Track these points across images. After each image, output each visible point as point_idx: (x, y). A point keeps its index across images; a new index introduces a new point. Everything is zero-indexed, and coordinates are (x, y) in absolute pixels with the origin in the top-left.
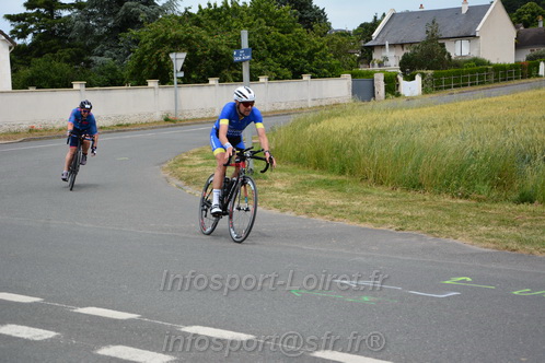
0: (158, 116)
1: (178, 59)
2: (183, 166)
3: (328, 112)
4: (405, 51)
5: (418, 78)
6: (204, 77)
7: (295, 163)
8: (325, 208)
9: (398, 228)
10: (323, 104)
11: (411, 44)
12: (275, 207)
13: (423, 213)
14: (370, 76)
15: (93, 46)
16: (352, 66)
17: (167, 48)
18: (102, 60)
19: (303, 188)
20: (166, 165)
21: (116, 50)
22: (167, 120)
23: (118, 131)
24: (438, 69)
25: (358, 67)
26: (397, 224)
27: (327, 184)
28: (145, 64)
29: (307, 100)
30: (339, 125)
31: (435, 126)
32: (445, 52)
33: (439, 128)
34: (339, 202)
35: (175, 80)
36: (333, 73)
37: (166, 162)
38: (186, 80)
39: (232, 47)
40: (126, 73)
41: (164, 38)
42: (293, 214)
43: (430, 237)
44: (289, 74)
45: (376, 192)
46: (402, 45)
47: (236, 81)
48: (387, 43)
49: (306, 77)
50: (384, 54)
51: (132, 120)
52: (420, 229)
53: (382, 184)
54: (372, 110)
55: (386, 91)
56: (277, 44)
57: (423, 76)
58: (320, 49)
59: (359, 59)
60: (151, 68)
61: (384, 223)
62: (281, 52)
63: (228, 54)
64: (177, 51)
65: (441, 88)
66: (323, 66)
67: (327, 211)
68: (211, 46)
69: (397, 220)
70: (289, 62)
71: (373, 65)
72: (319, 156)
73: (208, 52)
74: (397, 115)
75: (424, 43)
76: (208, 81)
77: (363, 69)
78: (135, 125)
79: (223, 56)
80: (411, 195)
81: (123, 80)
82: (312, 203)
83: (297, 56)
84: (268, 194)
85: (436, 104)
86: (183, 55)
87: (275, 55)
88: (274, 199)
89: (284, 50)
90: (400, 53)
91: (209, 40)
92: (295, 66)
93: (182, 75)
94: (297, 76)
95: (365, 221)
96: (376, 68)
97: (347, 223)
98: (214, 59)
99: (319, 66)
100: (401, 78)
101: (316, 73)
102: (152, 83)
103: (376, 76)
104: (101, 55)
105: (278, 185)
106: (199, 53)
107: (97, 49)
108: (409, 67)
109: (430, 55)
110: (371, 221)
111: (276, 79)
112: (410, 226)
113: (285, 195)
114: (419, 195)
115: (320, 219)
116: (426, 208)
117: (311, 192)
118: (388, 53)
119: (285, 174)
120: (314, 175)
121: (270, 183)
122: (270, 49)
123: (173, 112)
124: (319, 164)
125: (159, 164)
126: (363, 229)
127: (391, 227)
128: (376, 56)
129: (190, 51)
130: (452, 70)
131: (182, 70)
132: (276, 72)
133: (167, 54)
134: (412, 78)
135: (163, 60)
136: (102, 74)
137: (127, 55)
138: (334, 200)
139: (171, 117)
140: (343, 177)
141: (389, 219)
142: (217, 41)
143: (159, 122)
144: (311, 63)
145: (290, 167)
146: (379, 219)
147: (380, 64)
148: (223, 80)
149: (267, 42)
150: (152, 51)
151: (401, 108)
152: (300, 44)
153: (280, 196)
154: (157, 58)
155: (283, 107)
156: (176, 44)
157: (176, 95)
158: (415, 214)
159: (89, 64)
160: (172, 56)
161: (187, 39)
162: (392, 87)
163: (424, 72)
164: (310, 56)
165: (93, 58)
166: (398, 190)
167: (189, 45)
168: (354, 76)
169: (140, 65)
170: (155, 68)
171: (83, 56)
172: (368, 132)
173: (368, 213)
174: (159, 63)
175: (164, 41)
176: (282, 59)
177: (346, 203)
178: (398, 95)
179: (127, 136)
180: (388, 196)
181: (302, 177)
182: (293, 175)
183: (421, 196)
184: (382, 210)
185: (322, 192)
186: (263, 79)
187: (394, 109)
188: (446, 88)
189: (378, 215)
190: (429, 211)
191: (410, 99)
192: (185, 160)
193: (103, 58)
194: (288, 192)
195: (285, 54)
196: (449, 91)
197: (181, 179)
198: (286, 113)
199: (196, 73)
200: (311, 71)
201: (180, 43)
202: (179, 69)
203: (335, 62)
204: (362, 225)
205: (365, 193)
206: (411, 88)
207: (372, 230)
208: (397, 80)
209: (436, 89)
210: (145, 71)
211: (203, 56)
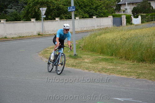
0: (35, 33)
1: (43, 10)
2: (47, 53)
3: (104, 31)
4: (134, 6)
5: (140, 17)
6: (53, 17)
7: (92, 51)
8: (106, 69)
9: (137, 77)
10: (101, 28)
11: (137, 3)
12: (86, 69)
13: (146, 71)
14: (120, 16)
15: (8, 5)
16: (113, 13)
17: (38, 6)
18: (11, 11)
19: (97, 61)
20: (40, 53)
21: (17, 6)
22: (39, 35)
23: (19, 39)
24: (148, 13)
25: (115, 13)
26: (136, 76)
27: (106, 60)
28: (30, 12)
29: (95, 26)
30: (109, 36)
31: (149, 36)
32: (150, 6)
33: (150, 37)
34: (112, 67)
35: (42, 19)
36: (105, 15)
37: (40, 52)
38: (46, 19)
39: (65, 5)
40: (21, 16)
41: (37, 2)
42: (94, 72)
43: (150, 81)
44: (88, 16)
45: (126, 63)
46: (133, 4)
47: (66, 19)
48: (127, 3)
49: (94, 17)
50: (125, 7)
51: (25, 35)
52: (146, 78)
53: (128, 60)
54: (122, 30)
55: (127, 22)
56: (83, 4)
57: (142, 16)
58: (100, 6)
59: (115, 9)
60: (32, 14)
61: (131, 75)
62: (84, 7)
63: (63, 8)
64: (43, 7)
65: (149, 21)
66: (101, 13)
67: (107, 71)
68: (56, 5)
69: (136, 74)
70: (88, 11)
71: (121, 12)
72: (102, 49)
73: (55, 7)
74: (132, 32)
75: (142, 3)
76: (55, 19)
77: (117, 13)
78: (26, 37)
79: (61, 9)
80: (141, 64)
81: (20, 18)
82: (101, 68)
83: (91, 9)
84: (83, 64)
85: (148, 27)
86: (45, 9)
87: (82, 8)
88: (85, 66)
89: (85, 6)
90: (132, 7)
91: (56, 2)
92: (90, 13)
93: (45, 16)
94: (91, 16)
95: (123, 74)
96: (122, 13)
97: (116, 75)
98: (58, 10)
99: (99, 13)
100: (132, 17)
101: (98, 15)
102: (33, 20)
103: (122, 16)
104: (11, 8)
105: (86, 60)
106: (51, 8)
107: (9, 6)
108: (136, 13)
109: (145, 7)
110: (125, 74)
111: (83, 18)
112: (142, 77)
113: (90, 65)
114: (144, 64)
115: (105, 74)
116: (147, 69)
117: (100, 63)
118: (127, 7)
119: (89, 56)
120: (101, 56)
121: (83, 60)
122: (80, 6)
123: (41, 32)
124: (102, 52)
125: (37, 52)
126: (123, 78)
127: (134, 77)
128: (122, 8)
129: (48, 7)
130: (153, 13)
131: (45, 15)
132: (82, 15)
133: (39, 8)
134: (137, 17)
135: (37, 11)
136: (12, 16)
137: (22, 9)
138: (110, 66)
139: (41, 33)
140: (112, 57)
141: (133, 74)
142: (59, 3)
143: (36, 36)
144: (96, 11)
145: (90, 53)
146: (129, 74)
147: (124, 12)
148: (61, 19)
149: (79, 3)
150: (32, 7)
151: (134, 29)
152: (92, 4)
153: (88, 65)
154: (34, 10)
155: (85, 29)
156: (42, 4)
157: (43, 25)
158: (143, 72)
159: (6, 12)
160: (41, 9)
161: (46, 2)
162: (129, 21)
163: (142, 14)
164: (96, 9)
165: (8, 10)
166: (135, 62)
167: (47, 5)
168: (113, 16)
169: (28, 13)
170: (33, 14)
171: (4, 9)
172: (121, 39)
173: (124, 71)
174: (35, 12)
175: (37, 3)
176: (85, 10)
177: (115, 68)
178: (132, 24)
179: (23, 41)
180: (131, 65)
181: (96, 57)
182: (92, 56)
183: (145, 64)
184: (129, 70)
185: (104, 63)
186: (77, 18)
187: (131, 30)
188: (151, 21)
189: (128, 72)
190: (149, 70)
191: (136, 25)
192: (48, 51)
193: (12, 10)
194: (90, 63)
195: (86, 8)
196: (152, 22)
197: (47, 58)
198: (87, 32)
199: (50, 16)
200: (97, 15)
201: (44, 4)
202: (44, 14)
203: (106, 11)
204: (122, 76)
205: (122, 63)
206: (137, 21)
207: (126, 78)
208: (131, 18)
209: (147, 21)
210: (30, 15)
211: (53, 9)
